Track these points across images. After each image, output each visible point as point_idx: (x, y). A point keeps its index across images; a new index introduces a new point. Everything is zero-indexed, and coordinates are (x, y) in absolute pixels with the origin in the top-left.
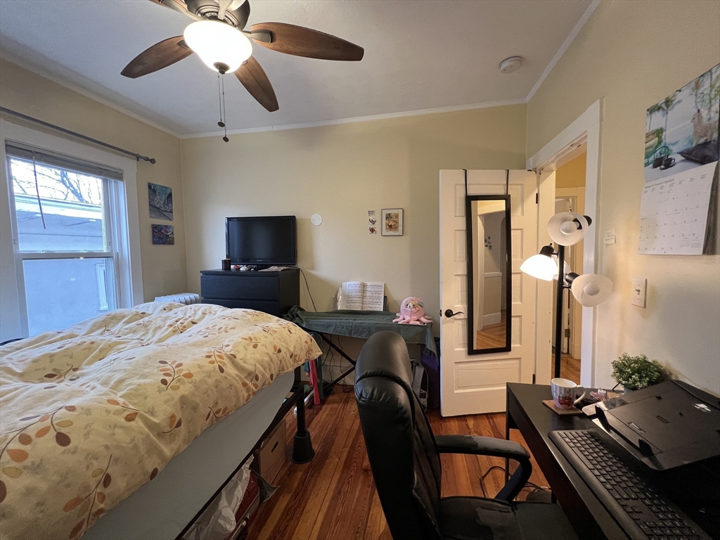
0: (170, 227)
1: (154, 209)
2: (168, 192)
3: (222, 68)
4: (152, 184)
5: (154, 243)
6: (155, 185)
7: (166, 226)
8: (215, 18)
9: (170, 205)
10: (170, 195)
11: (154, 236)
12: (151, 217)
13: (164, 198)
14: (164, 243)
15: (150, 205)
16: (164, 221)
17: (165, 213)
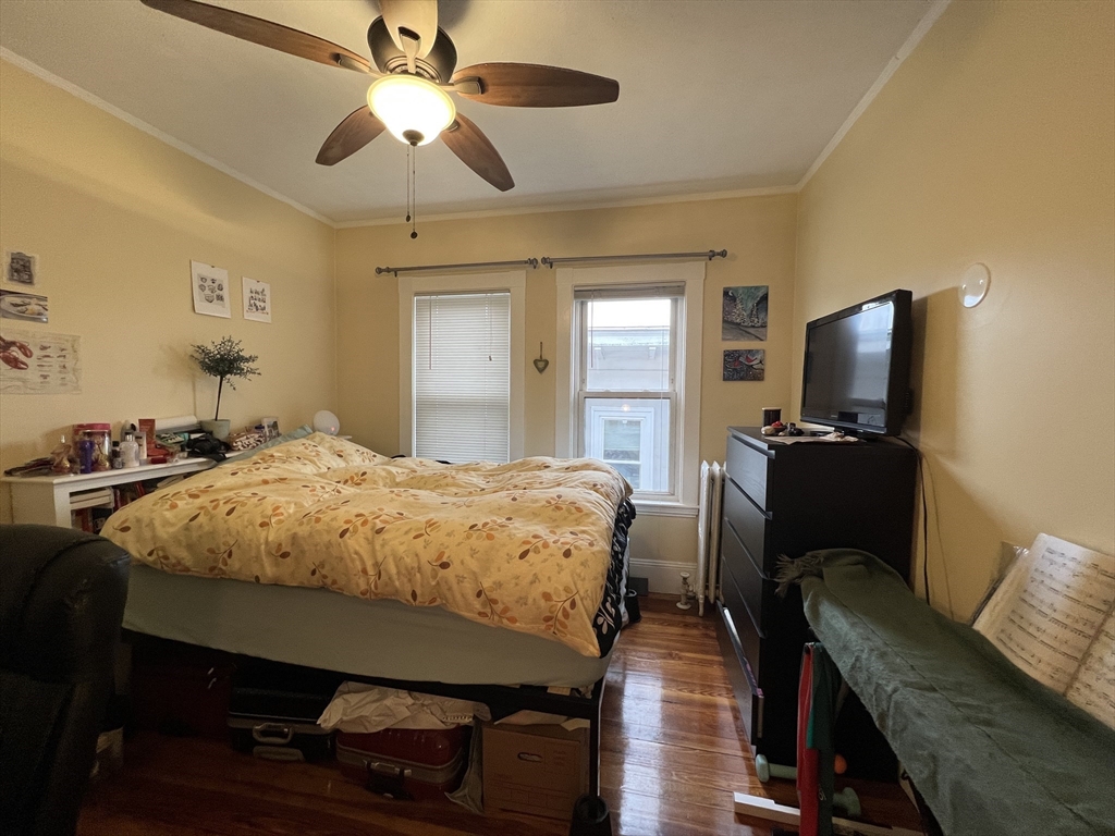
0: (758, 351)
1: (731, 326)
2: (761, 294)
3: (414, 137)
4: (730, 288)
5: (725, 379)
6: (736, 289)
7: (750, 351)
8: (405, 72)
9: (762, 316)
10: (765, 298)
11: (725, 368)
12: (724, 339)
13: (750, 305)
14: (742, 379)
15: (724, 321)
16: (747, 342)
17: (751, 330)
